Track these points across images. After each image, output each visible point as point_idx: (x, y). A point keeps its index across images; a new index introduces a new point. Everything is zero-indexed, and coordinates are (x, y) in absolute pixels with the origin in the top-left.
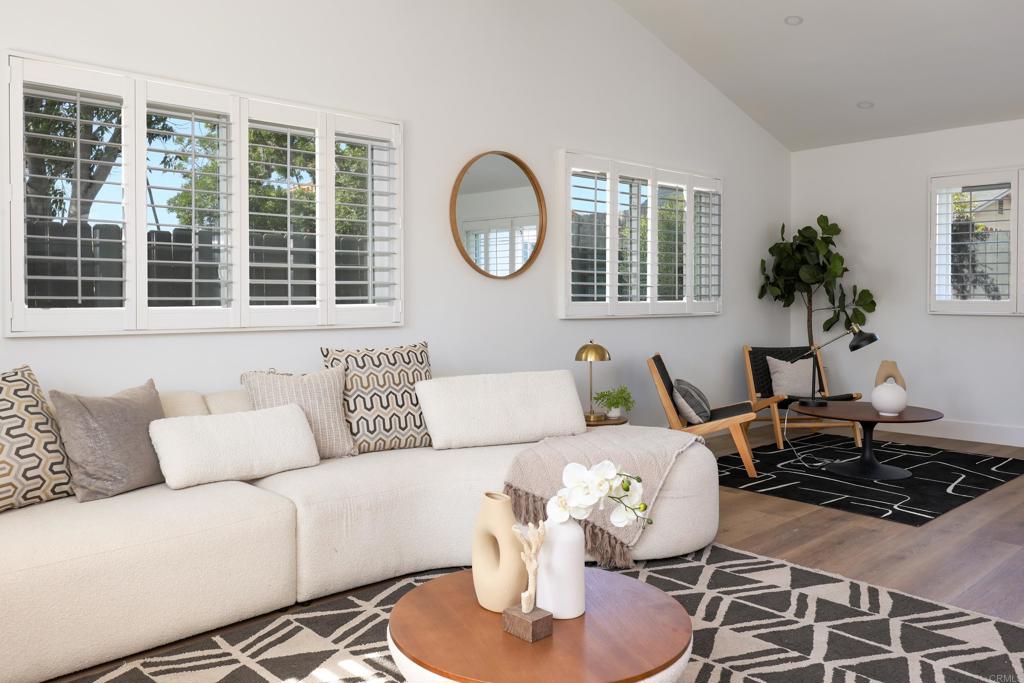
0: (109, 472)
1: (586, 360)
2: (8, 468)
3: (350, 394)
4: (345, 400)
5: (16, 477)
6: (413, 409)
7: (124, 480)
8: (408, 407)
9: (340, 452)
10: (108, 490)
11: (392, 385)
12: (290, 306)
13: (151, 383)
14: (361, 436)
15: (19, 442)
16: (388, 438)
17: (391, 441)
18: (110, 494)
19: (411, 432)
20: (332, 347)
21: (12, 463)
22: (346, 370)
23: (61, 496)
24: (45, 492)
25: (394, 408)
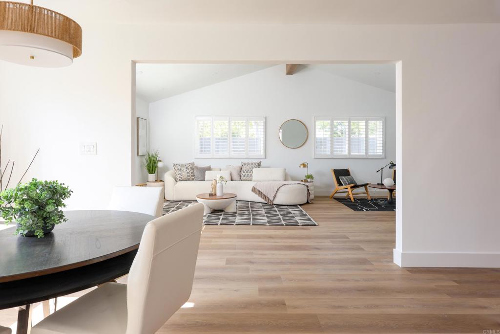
0: (198, 177)
1: (301, 167)
4: (241, 171)
5: (186, 176)
7: (200, 179)
9: (237, 180)
11: (249, 169)
14: (242, 178)
15: (188, 172)
17: (247, 179)
18: (198, 180)
19: (250, 178)
21: (186, 174)
22: (242, 166)
23: (193, 180)
24: (191, 179)
25: (248, 173)
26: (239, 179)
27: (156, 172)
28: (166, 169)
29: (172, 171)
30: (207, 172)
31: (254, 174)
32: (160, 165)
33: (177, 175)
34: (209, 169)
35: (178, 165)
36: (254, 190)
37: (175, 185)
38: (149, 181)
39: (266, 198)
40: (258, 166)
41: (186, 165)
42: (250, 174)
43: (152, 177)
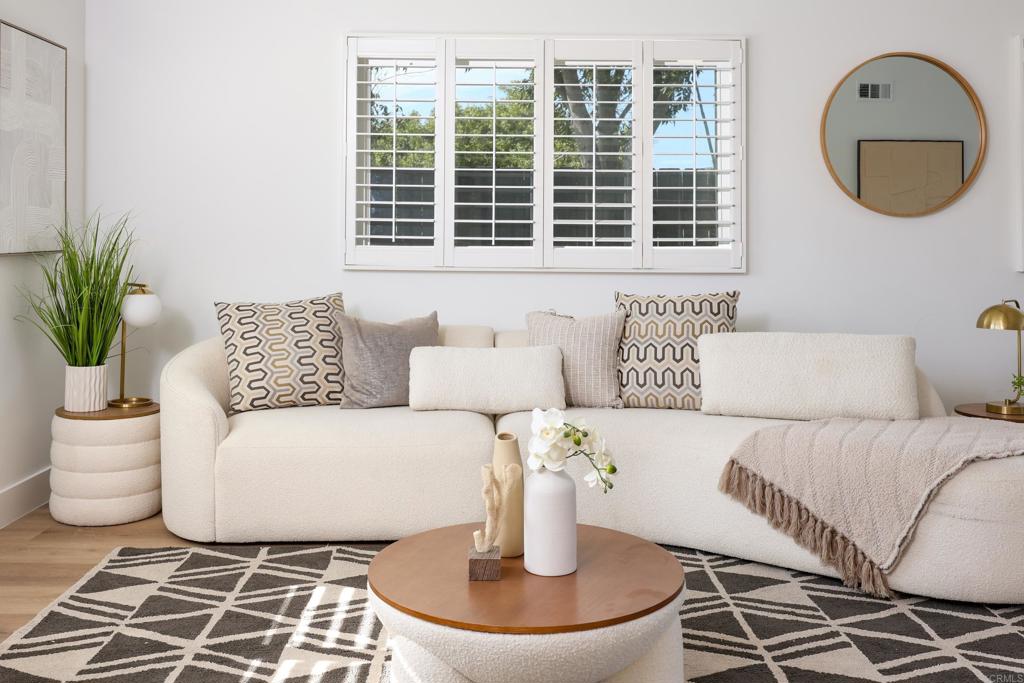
0: (368, 388)
1: (988, 327)
2: (289, 371)
3: (626, 341)
4: (620, 347)
5: (294, 379)
6: (691, 365)
7: (379, 396)
8: (687, 362)
9: (600, 401)
10: (363, 402)
11: (672, 336)
12: (594, 248)
13: (435, 316)
14: (629, 389)
15: (302, 352)
16: (661, 394)
17: (665, 398)
18: (365, 405)
19: (688, 391)
20: (623, 292)
21: (293, 368)
22: (627, 316)
23: (336, 402)
24: (321, 396)
25: (669, 362)
26: (610, 396)
27: (114, 350)
28: (172, 335)
29: (206, 349)
30: (421, 358)
31: (707, 372)
32: (137, 310)
33: (241, 371)
34: (430, 333)
35: (249, 313)
36: (739, 481)
37: (226, 443)
38: (69, 407)
39: (832, 543)
40: (722, 318)
41: (295, 310)
42: (678, 368)
43: (85, 385)
